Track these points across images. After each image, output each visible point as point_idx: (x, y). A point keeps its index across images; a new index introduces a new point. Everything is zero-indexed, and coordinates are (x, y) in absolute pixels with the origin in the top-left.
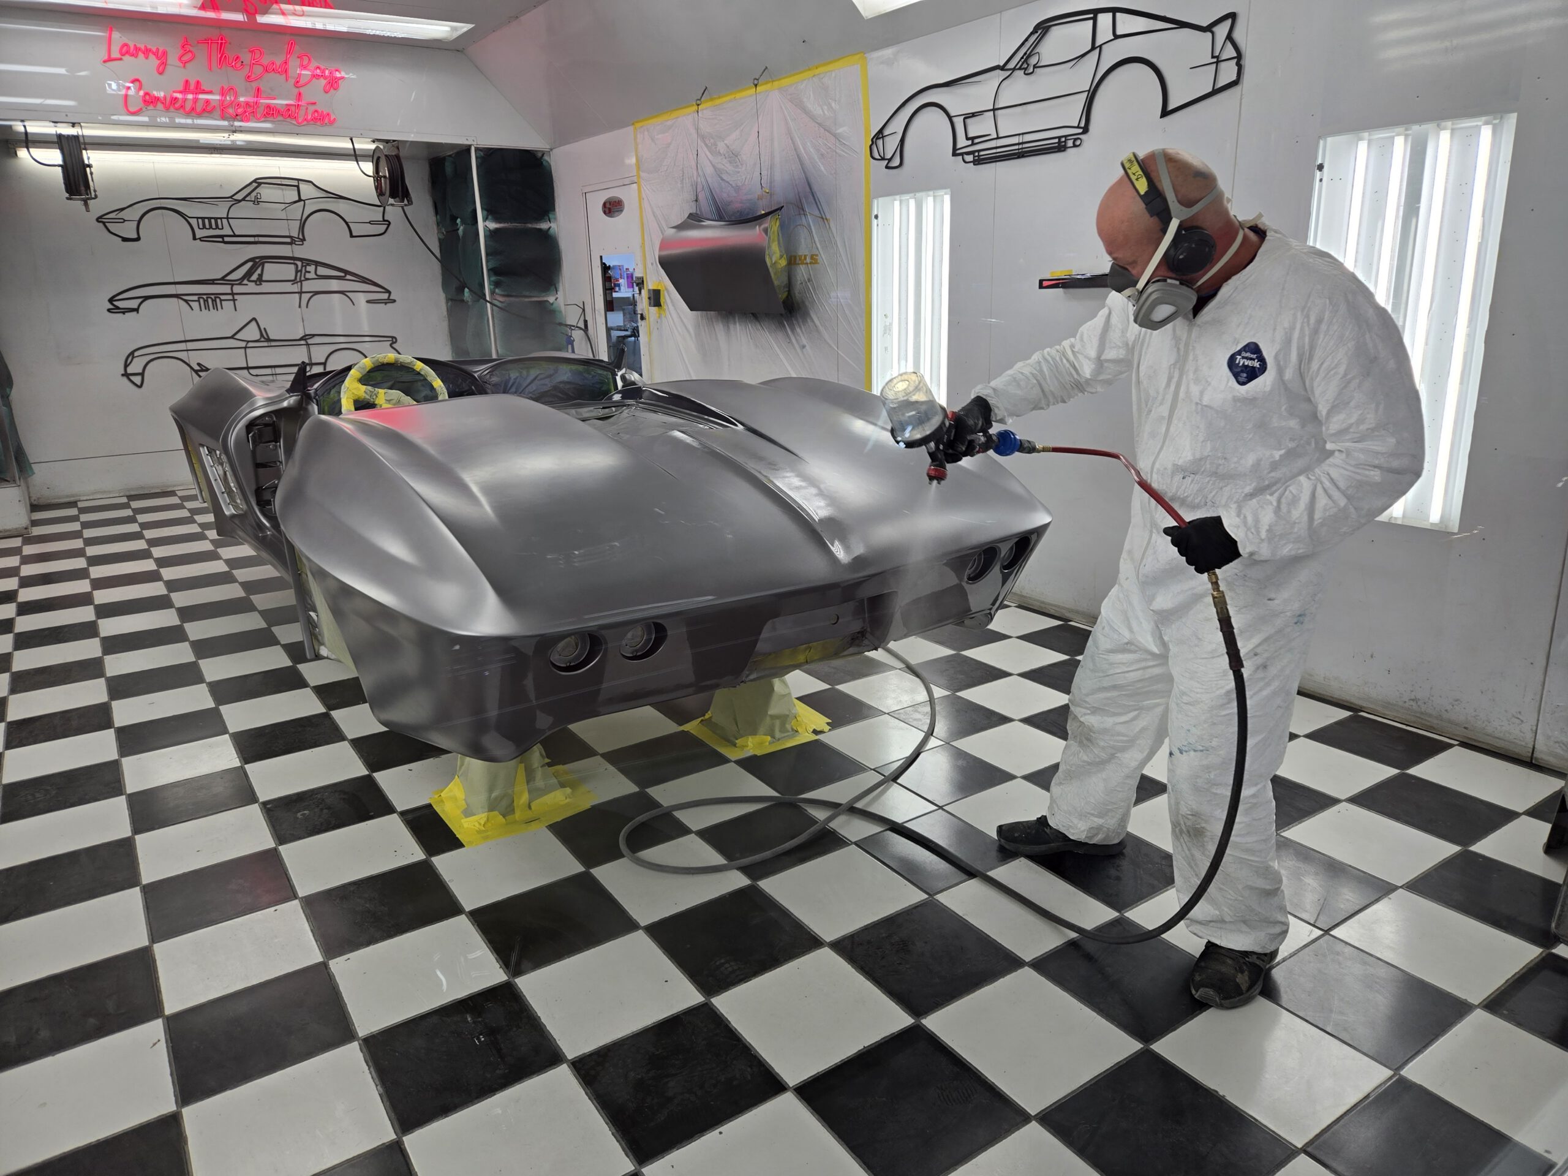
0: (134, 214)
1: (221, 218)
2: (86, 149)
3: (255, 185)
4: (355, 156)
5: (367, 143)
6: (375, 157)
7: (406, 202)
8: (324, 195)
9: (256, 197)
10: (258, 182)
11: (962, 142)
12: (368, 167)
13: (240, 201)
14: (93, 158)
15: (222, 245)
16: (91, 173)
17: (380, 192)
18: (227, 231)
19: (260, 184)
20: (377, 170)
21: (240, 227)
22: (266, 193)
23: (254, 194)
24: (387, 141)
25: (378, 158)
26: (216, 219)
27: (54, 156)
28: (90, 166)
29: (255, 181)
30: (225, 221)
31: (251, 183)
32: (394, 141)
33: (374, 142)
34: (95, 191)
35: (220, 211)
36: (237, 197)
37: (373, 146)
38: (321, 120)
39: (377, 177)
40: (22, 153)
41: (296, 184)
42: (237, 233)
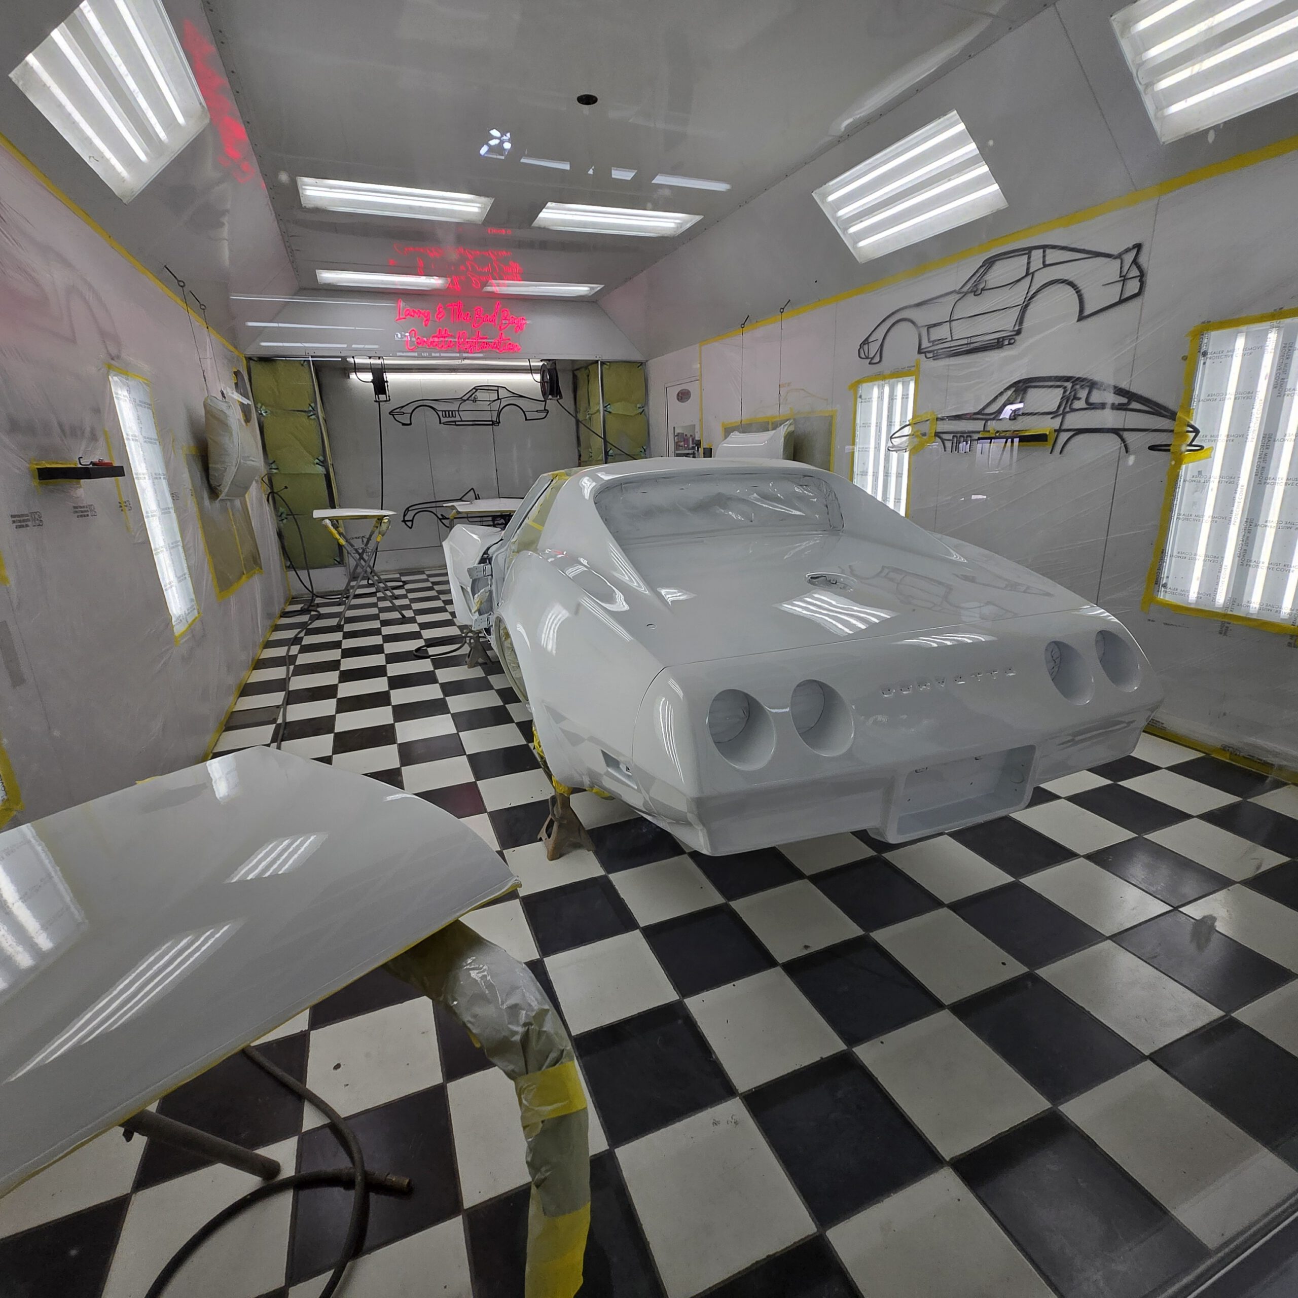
0: (409, 410)
1: (455, 411)
2: (385, 372)
3: (474, 390)
4: (530, 370)
5: (538, 362)
6: (542, 370)
7: (558, 397)
8: (512, 395)
9: (474, 397)
10: (476, 389)
11: (925, 344)
12: (538, 377)
13: (465, 401)
14: (390, 377)
15: (455, 427)
16: (388, 386)
17: (544, 393)
18: (458, 418)
19: (477, 390)
20: (543, 377)
21: (466, 416)
22: (480, 395)
23: (473, 396)
24: (549, 360)
25: (544, 371)
26: (452, 411)
27: (368, 377)
28: (387, 382)
29: (474, 388)
30: (457, 412)
31: (472, 390)
32: (553, 360)
33: (541, 361)
34: (389, 396)
35: (454, 407)
36: (463, 398)
37: (541, 364)
38: (511, 349)
39: (543, 382)
40: (353, 376)
41: (497, 389)
42: (463, 419)
